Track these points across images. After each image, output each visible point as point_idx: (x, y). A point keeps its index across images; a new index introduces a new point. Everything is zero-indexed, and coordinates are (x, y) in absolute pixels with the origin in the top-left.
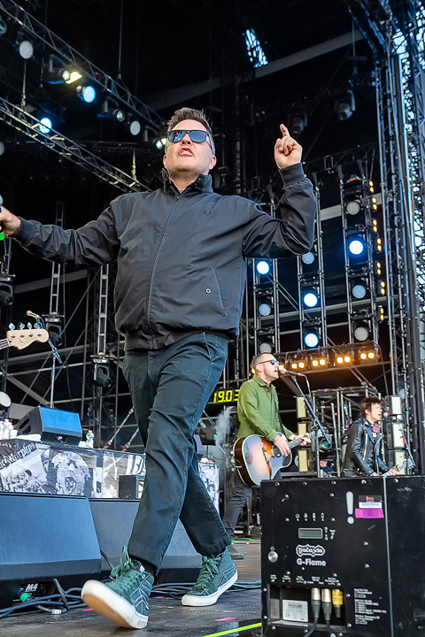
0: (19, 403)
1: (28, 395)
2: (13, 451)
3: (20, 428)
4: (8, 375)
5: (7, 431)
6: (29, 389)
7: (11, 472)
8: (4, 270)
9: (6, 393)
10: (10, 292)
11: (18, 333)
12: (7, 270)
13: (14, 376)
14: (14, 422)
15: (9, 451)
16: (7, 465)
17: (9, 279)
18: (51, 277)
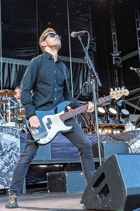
0: (133, 114)
1: (137, 110)
2: (135, 136)
3: (137, 124)
4: (126, 101)
5: (130, 127)
6: (137, 107)
7: (136, 146)
8: (115, 51)
9: (126, 109)
10: (120, 61)
11: (115, 92)
12: (117, 50)
13: (128, 101)
14: (133, 123)
15: (133, 136)
16: (133, 143)
17: (118, 54)
18: (138, 49)
